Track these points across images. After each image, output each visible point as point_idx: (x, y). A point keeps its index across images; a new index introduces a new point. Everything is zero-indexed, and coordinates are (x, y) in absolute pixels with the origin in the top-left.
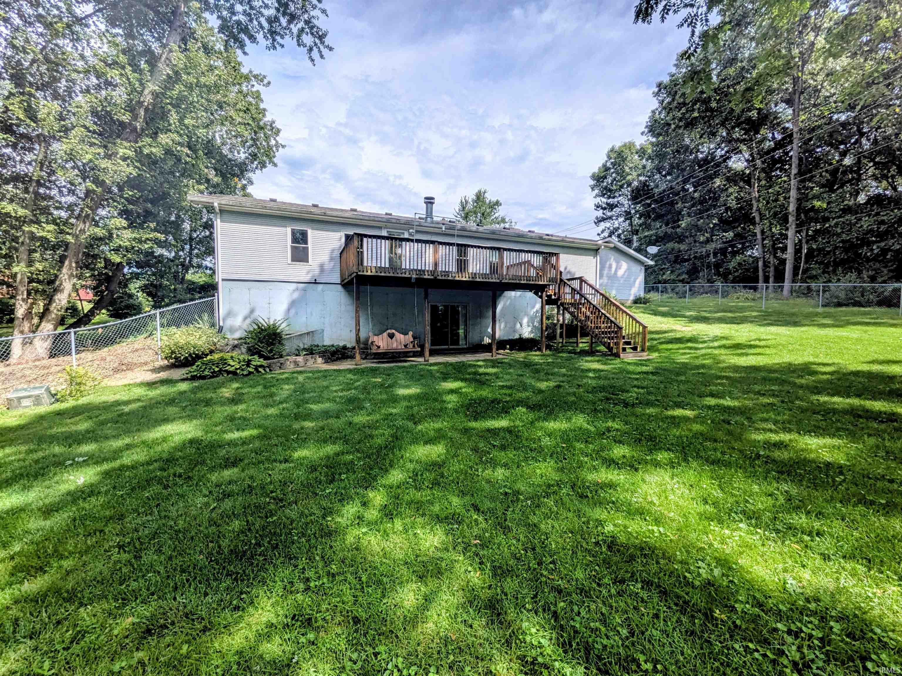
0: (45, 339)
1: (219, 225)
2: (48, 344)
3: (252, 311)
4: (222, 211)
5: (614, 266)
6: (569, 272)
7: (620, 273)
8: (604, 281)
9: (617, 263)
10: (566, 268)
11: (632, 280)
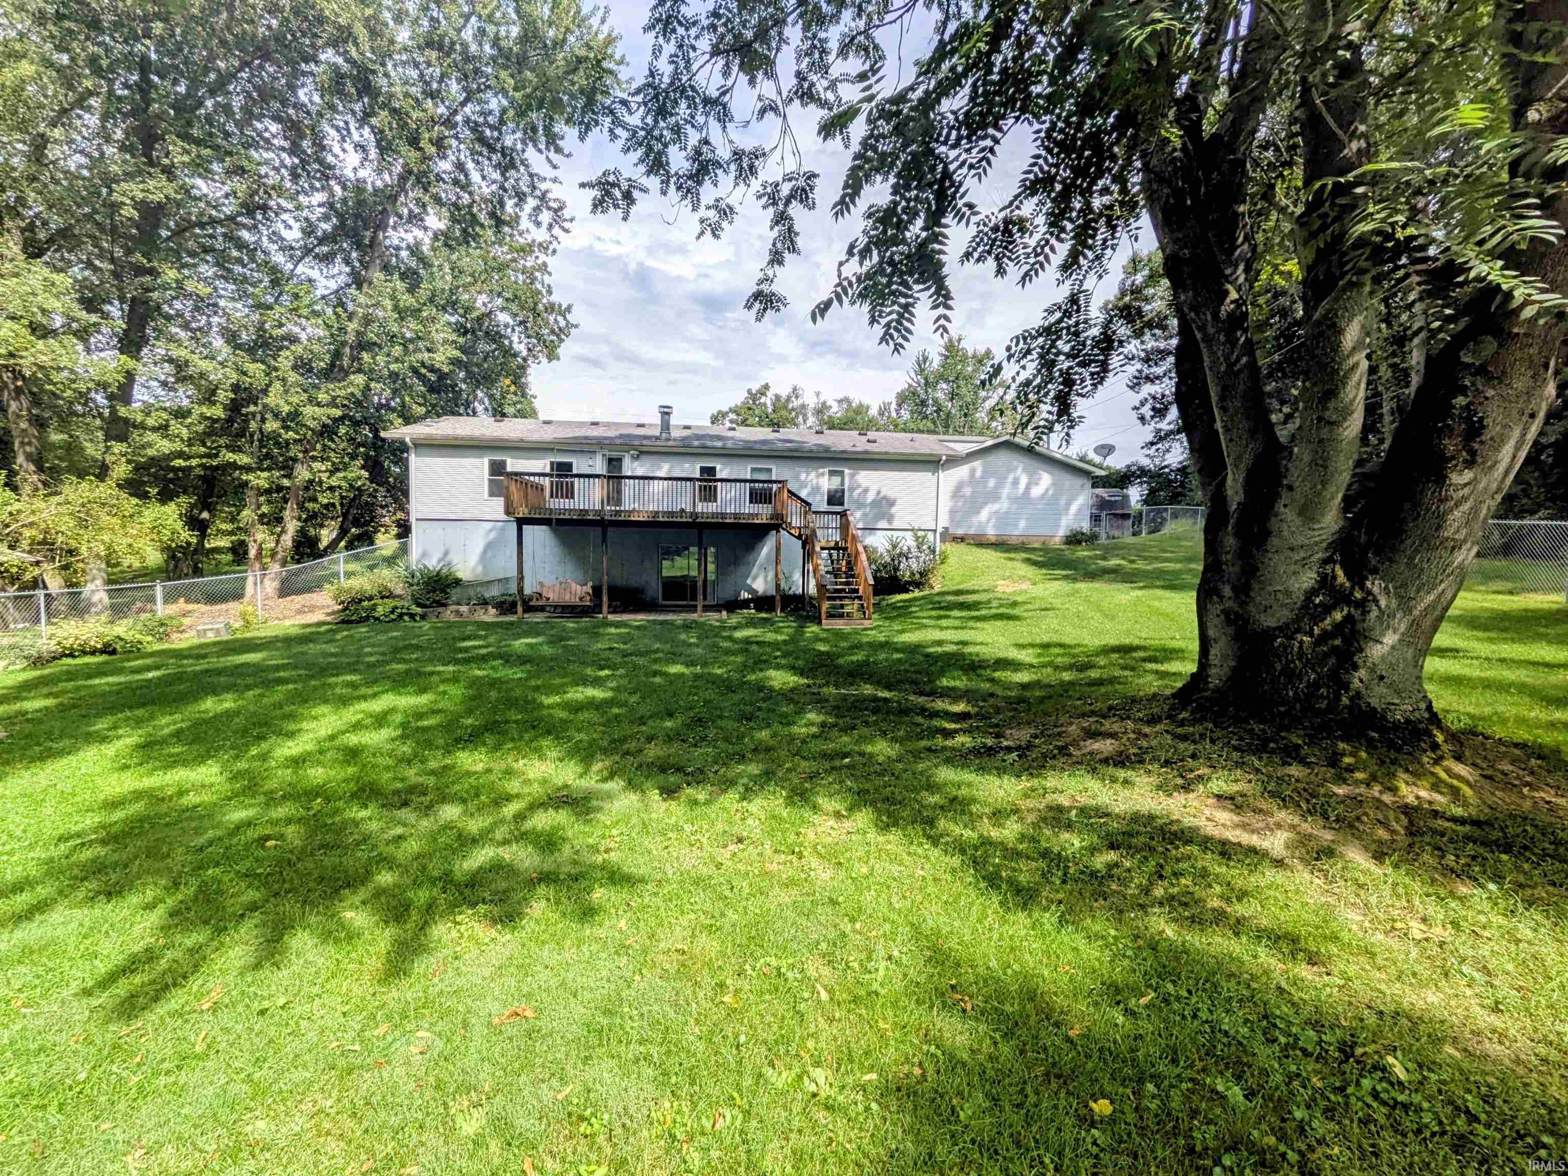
0: (274, 580)
1: (415, 461)
2: (276, 584)
3: (446, 553)
4: (416, 445)
5: (1024, 480)
6: (885, 498)
7: (1037, 491)
8: (1003, 505)
9: (1031, 475)
10: (879, 493)
11: (1063, 502)
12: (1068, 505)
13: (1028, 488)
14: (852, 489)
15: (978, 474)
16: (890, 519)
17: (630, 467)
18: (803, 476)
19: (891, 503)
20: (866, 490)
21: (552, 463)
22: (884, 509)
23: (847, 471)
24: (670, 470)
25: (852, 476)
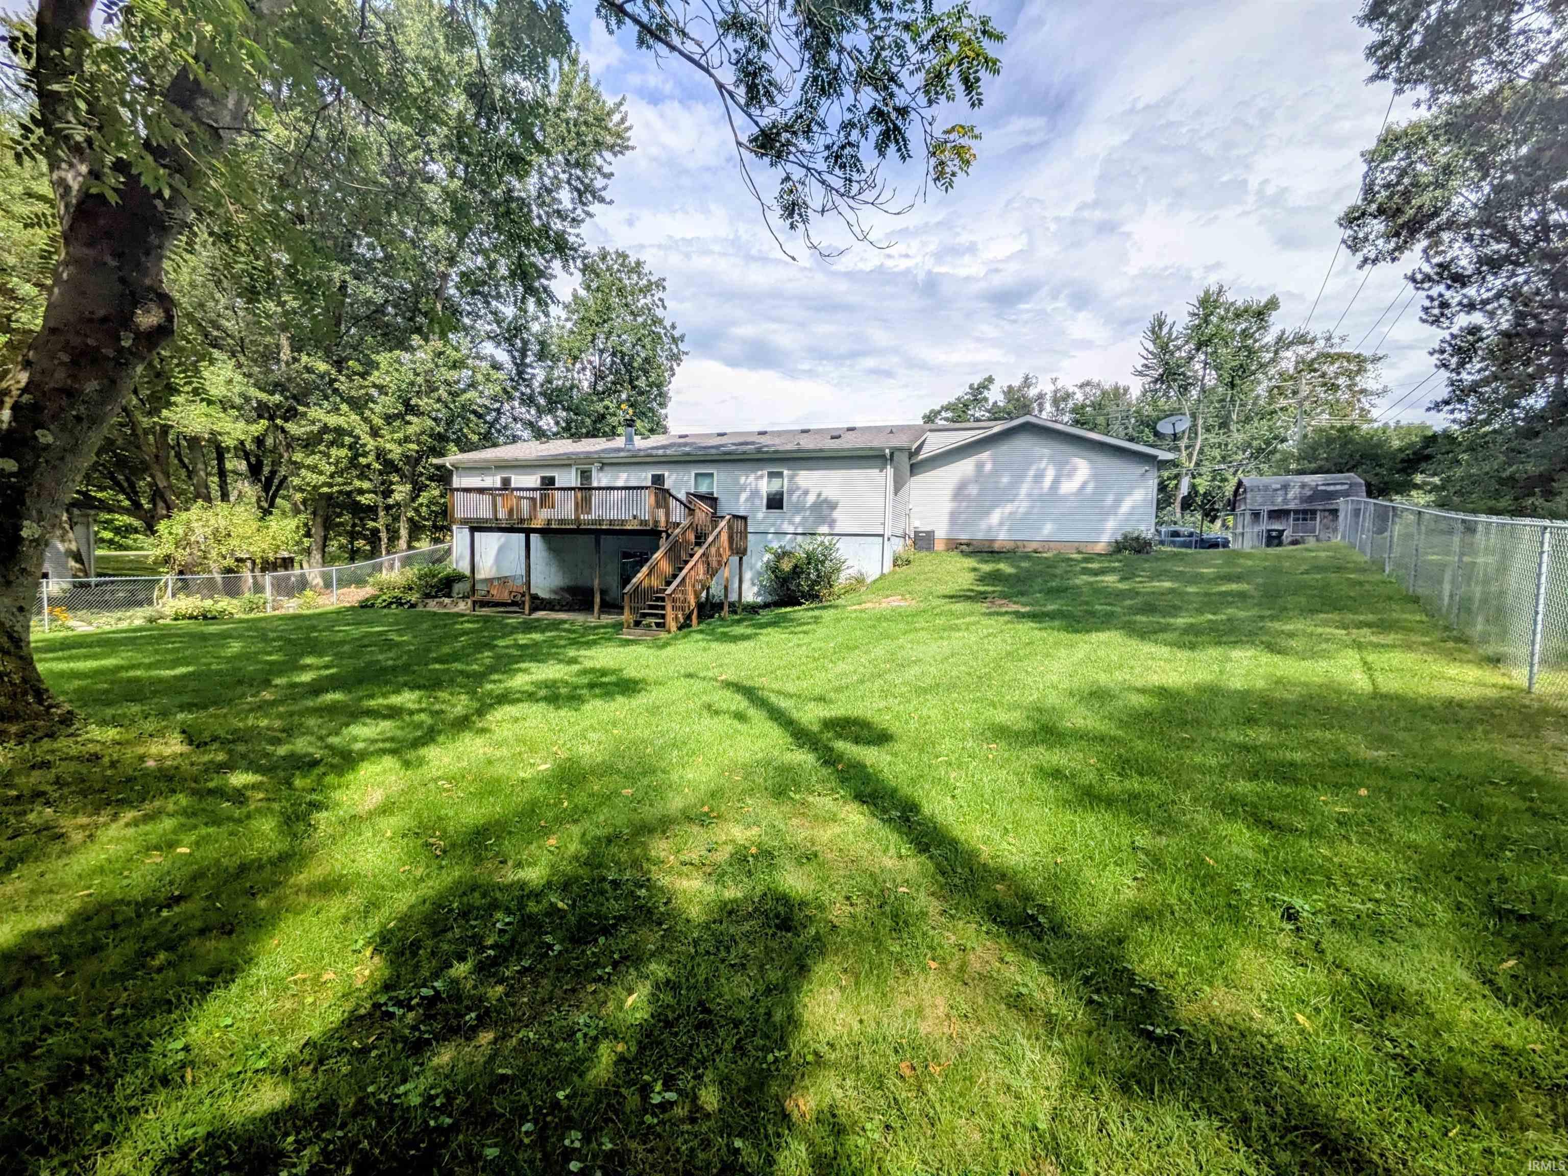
4: (456, 469)
5: (1050, 474)
6: (826, 501)
7: (1068, 487)
8: (1021, 506)
9: (1060, 465)
10: (819, 495)
11: (1110, 499)
12: (1118, 501)
13: (1056, 481)
14: (791, 492)
15: (988, 467)
16: (831, 524)
17: (600, 479)
18: (742, 480)
19: (833, 506)
20: (806, 493)
21: (543, 478)
22: (826, 512)
23: (786, 472)
24: (627, 480)
25: (792, 478)
